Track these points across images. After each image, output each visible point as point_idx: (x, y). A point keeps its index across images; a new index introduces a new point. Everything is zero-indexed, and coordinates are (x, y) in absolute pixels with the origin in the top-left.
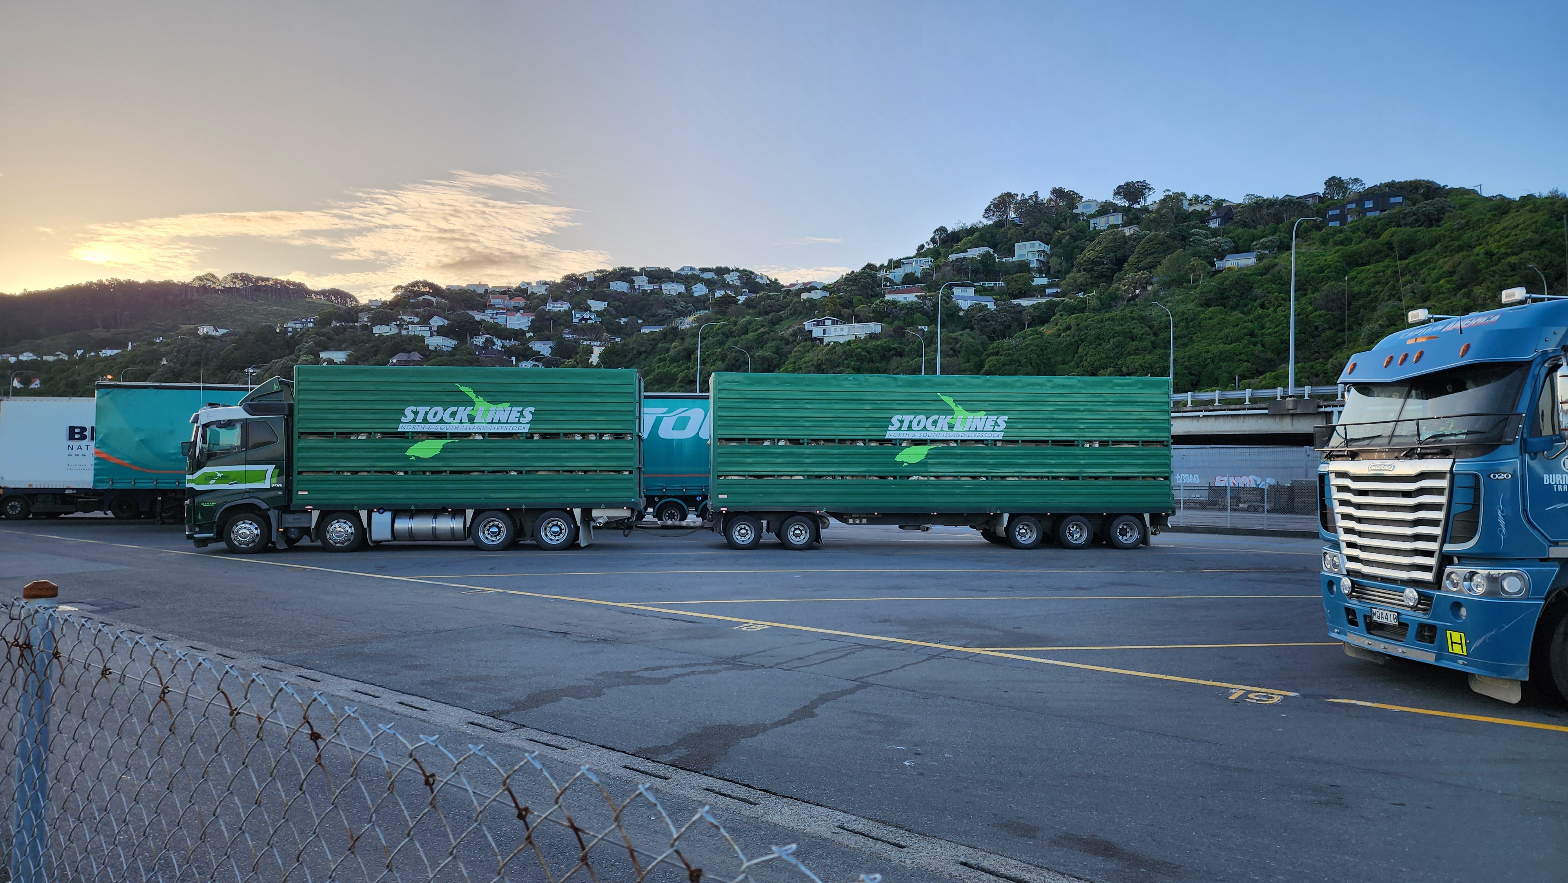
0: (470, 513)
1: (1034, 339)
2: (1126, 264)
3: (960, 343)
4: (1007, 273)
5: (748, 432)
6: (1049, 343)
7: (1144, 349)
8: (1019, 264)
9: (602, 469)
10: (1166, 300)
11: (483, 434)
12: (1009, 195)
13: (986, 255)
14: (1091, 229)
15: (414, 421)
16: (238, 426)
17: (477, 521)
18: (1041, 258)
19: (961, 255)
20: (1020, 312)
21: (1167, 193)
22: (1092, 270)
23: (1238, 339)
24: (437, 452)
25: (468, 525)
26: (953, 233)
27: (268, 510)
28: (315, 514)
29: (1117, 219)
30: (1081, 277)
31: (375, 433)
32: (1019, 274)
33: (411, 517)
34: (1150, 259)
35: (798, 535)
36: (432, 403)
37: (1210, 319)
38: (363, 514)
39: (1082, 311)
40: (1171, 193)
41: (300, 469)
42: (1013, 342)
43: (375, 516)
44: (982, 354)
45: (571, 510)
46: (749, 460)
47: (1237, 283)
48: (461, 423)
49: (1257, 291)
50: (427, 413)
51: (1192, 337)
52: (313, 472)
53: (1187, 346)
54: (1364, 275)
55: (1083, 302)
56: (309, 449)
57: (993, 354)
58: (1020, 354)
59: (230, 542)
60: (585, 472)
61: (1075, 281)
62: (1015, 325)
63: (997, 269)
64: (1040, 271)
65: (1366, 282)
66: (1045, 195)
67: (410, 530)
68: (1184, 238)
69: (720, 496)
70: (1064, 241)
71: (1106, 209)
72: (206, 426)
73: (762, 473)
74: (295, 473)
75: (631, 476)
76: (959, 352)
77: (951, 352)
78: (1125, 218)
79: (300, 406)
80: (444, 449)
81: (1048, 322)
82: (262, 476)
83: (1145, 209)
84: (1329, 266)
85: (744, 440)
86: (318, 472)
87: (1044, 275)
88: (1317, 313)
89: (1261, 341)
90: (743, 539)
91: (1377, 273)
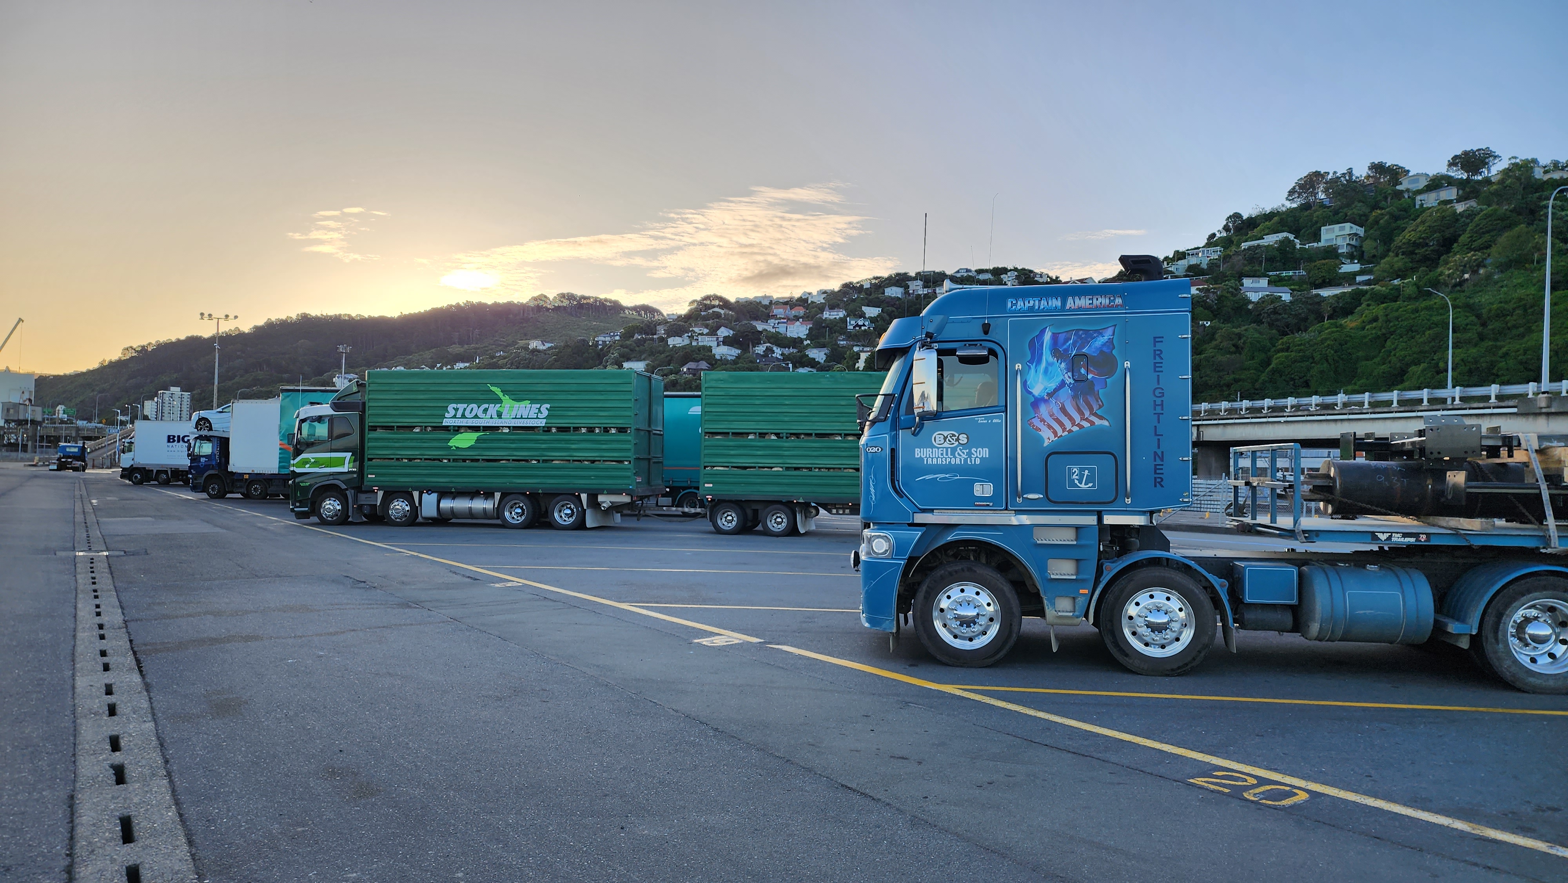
0: (498, 495)
1: (1333, 332)
2: (1455, 245)
3: (1244, 339)
4: (1310, 260)
5: (732, 427)
6: (1351, 336)
8: (1324, 250)
9: (605, 459)
10: (1500, 284)
11: (509, 427)
12: (1317, 174)
13: (1286, 242)
14: (1417, 207)
15: (455, 417)
16: (327, 420)
17: (503, 503)
18: (1353, 243)
19: (1255, 243)
20: (1319, 303)
21: (1513, 161)
22: (1412, 253)
24: (473, 443)
25: (496, 506)
26: (1250, 219)
27: (347, 489)
28: (380, 494)
29: (1450, 193)
30: (1399, 262)
31: (426, 427)
32: (1323, 261)
33: (454, 499)
34: (1487, 237)
35: (778, 522)
36: (468, 401)
38: (416, 494)
39: (1395, 299)
40: (1518, 161)
41: (369, 457)
42: (1306, 336)
43: (425, 496)
44: (1269, 351)
45: (579, 495)
46: (732, 452)
48: (491, 418)
50: (465, 410)
52: (380, 459)
55: (1397, 289)
56: (376, 440)
57: (1282, 350)
58: (1314, 350)
59: (320, 516)
60: (593, 462)
61: (1392, 266)
62: (1312, 317)
63: (1298, 256)
64: (1351, 257)
66: (1361, 171)
67: (452, 508)
69: (706, 485)
70: (1381, 221)
71: (1436, 183)
72: (303, 421)
73: (747, 465)
74: (366, 459)
75: (630, 466)
76: (1242, 348)
77: (1233, 349)
78: (1461, 192)
79: (371, 404)
80: (478, 440)
81: (1352, 313)
82: (341, 462)
83: (1487, 181)
85: (728, 433)
86: (385, 459)
87: (1356, 261)
90: (730, 525)
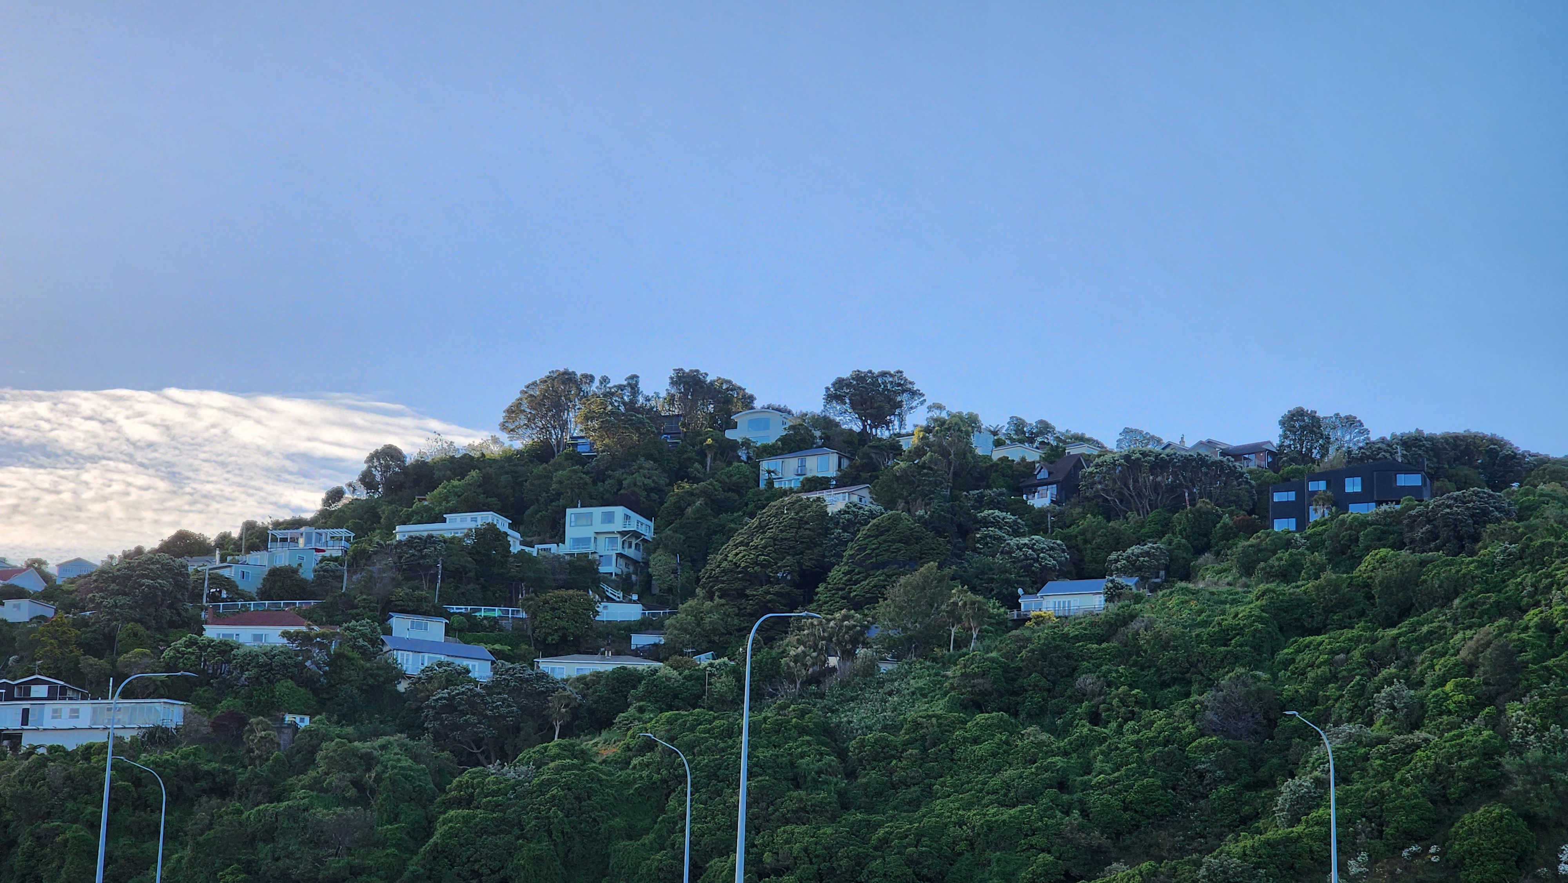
1: (564, 768)
2: (820, 587)
3: (379, 768)
4: (539, 585)
6: (600, 781)
7: (819, 809)
8: (570, 563)
10: (888, 687)
13: (489, 536)
14: (762, 485)
18: (631, 552)
19: (426, 529)
20: (545, 694)
21: (936, 414)
22: (742, 595)
23: (1032, 796)
29: (825, 464)
30: (714, 611)
32: (562, 592)
34: (878, 577)
37: (976, 741)
39: (693, 702)
40: (944, 415)
42: (510, 773)
44: (431, 801)
47: (1044, 655)
49: (1086, 681)
51: (930, 786)
53: (918, 807)
54: (1305, 657)
55: (698, 678)
57: (458, 803)
58: (524, 808)
61: (699, 622)
62: (529, 726)
63: (513, 572)
64: (625, 585)
65: (1311, 675)
68: (964, 532)
70: (689, 510)
71: (802, 435)
76: (373, 792)
77: (352, 792)
78: (845, 463)
81: (607, 723)
84: (1240, 631)
87: (635, 597)
88: (1203, 741)
89: (1081, 801)
91: (1333, 652)
